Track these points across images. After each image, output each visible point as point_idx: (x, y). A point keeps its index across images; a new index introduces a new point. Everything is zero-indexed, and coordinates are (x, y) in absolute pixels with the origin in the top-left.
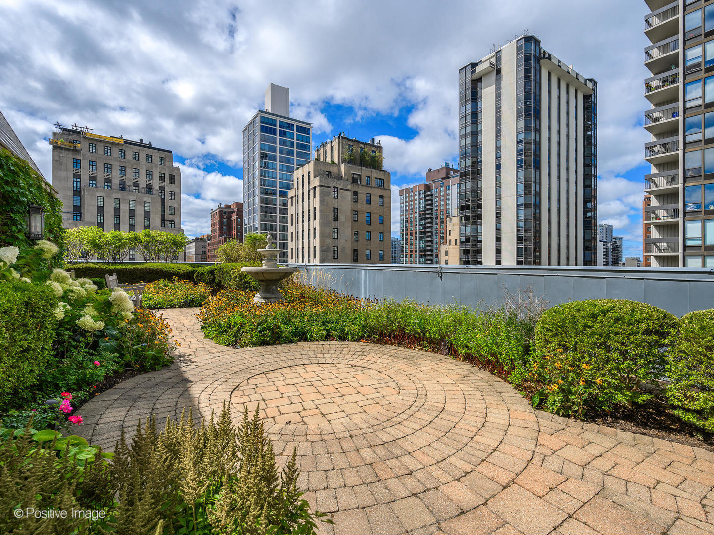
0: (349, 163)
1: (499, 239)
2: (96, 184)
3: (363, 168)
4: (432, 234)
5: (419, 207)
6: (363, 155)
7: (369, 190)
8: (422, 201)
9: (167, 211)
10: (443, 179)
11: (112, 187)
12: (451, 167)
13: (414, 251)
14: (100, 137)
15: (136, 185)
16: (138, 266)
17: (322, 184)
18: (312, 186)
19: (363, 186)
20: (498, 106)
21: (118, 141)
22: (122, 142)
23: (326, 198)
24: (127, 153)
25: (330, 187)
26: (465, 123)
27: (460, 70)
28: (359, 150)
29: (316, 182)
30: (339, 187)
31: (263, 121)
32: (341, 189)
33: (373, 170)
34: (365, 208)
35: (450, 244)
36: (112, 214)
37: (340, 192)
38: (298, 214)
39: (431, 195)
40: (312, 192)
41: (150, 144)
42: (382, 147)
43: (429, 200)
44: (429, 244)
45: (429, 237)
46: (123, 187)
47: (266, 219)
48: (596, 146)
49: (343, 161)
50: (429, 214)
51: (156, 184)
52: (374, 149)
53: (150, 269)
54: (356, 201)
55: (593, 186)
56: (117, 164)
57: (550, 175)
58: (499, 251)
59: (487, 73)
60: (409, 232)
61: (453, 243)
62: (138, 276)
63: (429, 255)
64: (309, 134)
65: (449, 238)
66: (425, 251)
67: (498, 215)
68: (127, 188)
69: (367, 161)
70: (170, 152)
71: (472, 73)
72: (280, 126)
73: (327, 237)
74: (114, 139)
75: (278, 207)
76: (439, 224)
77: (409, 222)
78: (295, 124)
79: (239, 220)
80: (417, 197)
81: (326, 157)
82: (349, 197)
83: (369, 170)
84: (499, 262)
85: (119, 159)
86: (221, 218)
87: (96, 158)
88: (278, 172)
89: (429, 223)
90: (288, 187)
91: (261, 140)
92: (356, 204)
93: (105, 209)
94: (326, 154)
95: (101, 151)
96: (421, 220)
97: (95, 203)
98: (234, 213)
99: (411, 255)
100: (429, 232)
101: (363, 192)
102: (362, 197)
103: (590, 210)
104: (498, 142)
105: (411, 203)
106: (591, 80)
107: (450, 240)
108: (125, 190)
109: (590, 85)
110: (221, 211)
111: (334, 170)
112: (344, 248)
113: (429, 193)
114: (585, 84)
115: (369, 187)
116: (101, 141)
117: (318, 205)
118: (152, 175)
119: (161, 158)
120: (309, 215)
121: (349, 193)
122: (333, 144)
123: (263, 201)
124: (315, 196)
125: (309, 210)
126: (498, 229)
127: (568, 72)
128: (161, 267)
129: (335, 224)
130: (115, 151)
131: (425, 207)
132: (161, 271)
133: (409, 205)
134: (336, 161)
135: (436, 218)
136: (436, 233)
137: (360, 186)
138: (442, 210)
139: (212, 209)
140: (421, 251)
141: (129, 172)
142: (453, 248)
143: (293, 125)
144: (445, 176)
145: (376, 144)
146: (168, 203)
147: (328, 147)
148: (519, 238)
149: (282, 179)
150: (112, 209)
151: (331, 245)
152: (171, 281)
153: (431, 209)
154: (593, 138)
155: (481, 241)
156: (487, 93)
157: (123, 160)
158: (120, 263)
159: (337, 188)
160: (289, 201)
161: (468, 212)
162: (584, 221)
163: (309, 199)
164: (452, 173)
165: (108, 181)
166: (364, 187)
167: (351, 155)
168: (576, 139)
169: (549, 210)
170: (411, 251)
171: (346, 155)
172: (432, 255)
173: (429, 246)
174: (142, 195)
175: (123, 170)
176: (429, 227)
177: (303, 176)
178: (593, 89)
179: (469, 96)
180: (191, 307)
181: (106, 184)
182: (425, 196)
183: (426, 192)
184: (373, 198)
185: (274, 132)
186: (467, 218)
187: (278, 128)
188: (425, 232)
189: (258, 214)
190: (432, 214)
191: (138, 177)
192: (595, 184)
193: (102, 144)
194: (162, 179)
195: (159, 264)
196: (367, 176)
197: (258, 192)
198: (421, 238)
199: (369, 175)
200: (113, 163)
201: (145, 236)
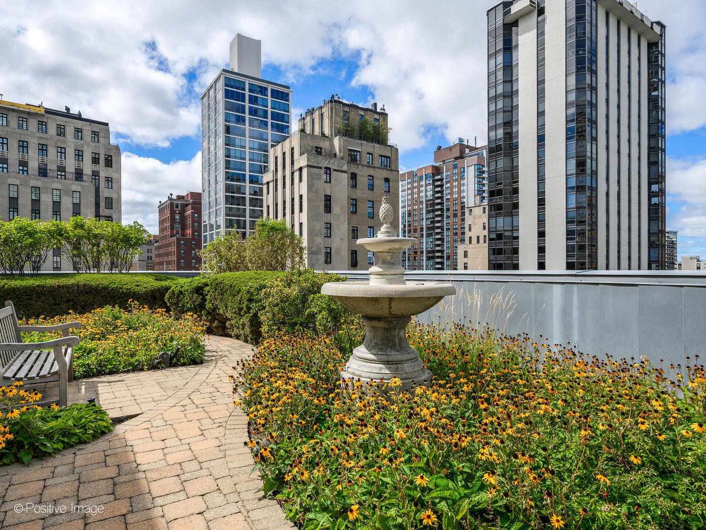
0: (345, 135)
1: (541, 234)
2: (7, 168)
3: (363, 142)
4: (443, 229)
5: (426, 196)
6: (363, 125)
7: (372, 172)
8: (430, 187)
9: (102, 204)
10: (456, 158)
11: (29, 172)
12: (466, 144)
13: (419, 253)
14: (13, 104)
15: (61, 169)
16: (64, 281)
17: (310, 164)
18: (296, 167)
19: (363, 166)
20: (540, 58)
21: (37, 110)
22: (43, 111)
23: (315, 182)
24: (49, 126)
25: (321, 168)
26: (496, 82)
27: (488, 11)
28: (358, 118)
29: (302, 161)
30: (333, 167)
31: (228, 83)
32: (335, 170)
33: (376, 145)
34: (365, 196)
35: (470, 242)
36: (29, 208)
37: (334, 173)
38: (277, 204)
39: (441, 180)
40: (297, 175)
41: (80, 115)
42: (386, 115)
43: (438, 186)
44: (438, 242)
45: (438, 233)
46: (43, 172)
47: (231, 213)
48: (664, 110)
49: (338, 133)
50: (438, 204)
51: (88, 168)
52: (376, 116)
53: (84, 285)
54: (354, 186)
55: (660, 162)
56: (36, 141)
57: (607, 148)
58: (541, 250)
59: (525, 14)
60: (412, 228)
61: (474, 240)
62: (65, 299)
63: (438, 257)
64: (288, 100)
65: (468, 234)
66: (433, 252)
67: (541, 202)
68: (50, 174)
69: (368, 132)
70: (107, 124)
71: (505, 14)
72: (250, 91)
73: (317, 235)
74: (30, 107)
75: (248, 196)
76: (452, 216)
77: (412, 214)
78: (270, 87)
79: (196, 215)
80: (423, 183)
81: (313, 127)
82: (346, 181)
83: (372, 144)
84: (541, 266)
85: (38, 135)
86: (173, 213)
87: (7, 132)
88: (247, 150)
89: (438, 216)
90: (263, 170)
91: (226, 109)
92: (355, 190)
93: (20, 201)
94: (313, 124)
95: (14, 124)
96: (428, 212)
97: (6, 193)
98: (190, 207)
99: (415, 258)
100: (438, 228)
101: (363, 174)
102: (363, 181)
103: (656, 194)
104: (540, 105)
105: (415, 190)
106: (658, 23)
107: (470, 238)
108: (47, 177)
109: (657, 29)
110: (172, 204)
111: (325, 145)
112: (339, 249)
113: (439, 177)
114: (652, 28)
115: (371, 167)
116: (13, 110)
117: (304, 191)
118: (82, 156)
119: (94, 133)
120: (293, 206)
121: (345, 175)
122: (323, 110)
123: (228, 188)
124: (301, 180)
125: (293, 200)
126: (541, 221)
127: (631, 12)
128: (105, 282)
129: (327, 217)
130: (33, 123)
131: (433, 195)
132: (105, 288)
133: (412, 194)
134: (327, 132)
135: (448, 210)
136: (448, 229)
137: (360, 166)
138: (456, 199)
139: (160, 202)
140: (428, 252)
141: (52, 152)
142: (474, 248)
143: (266, 89)
144: (458, 155)
145: (378, 110)
146: (105, 193)
147: (316, 115)
148: (569, 233)
149: (253, 160)
150: (30, 202)
151: (322, 246)
152: (126, 309)
153: (441, 198)
154: (660, 99)
155: (517, 238)
156: (525, 40)
157: (44, 135)
158: (32, 276)
159: (330, 169)
160: (265, 187)
161: (500, 198)
162: (649, 209)
163: (292, 184)
164: (467, 151)
165: (24, 164)
166: (365, 168)
167: (347, 125)
168: (639, 102)
169: (607, 194)
170: (416, 253)
171: (340, 125)
172: (442, 257)
173: (438, 245)
174: (70, 182)
175: (43, 149)
176: (438, 222)
177: (284, 154)
178: (661, 35)
179: (500, 46)
180: (175, 365)
181: (21, 168)
182: (433, 180)
183: (434, 175)
184: (376, 182)
185: (242, 97)
186: (499, 207)
187: (247, 93)
188: (433, 228)
189: (222, 206)
190: (442, 204)
191: (63, 159)
192: (663, 161)
193: (15, 114)
194: (96, 160)
195: (102, 276)
196: (368, 153)
197: (221, 178)
198: (428, 235)
199: (371, 151)
200: (29, 140)
201: (75, 228)
